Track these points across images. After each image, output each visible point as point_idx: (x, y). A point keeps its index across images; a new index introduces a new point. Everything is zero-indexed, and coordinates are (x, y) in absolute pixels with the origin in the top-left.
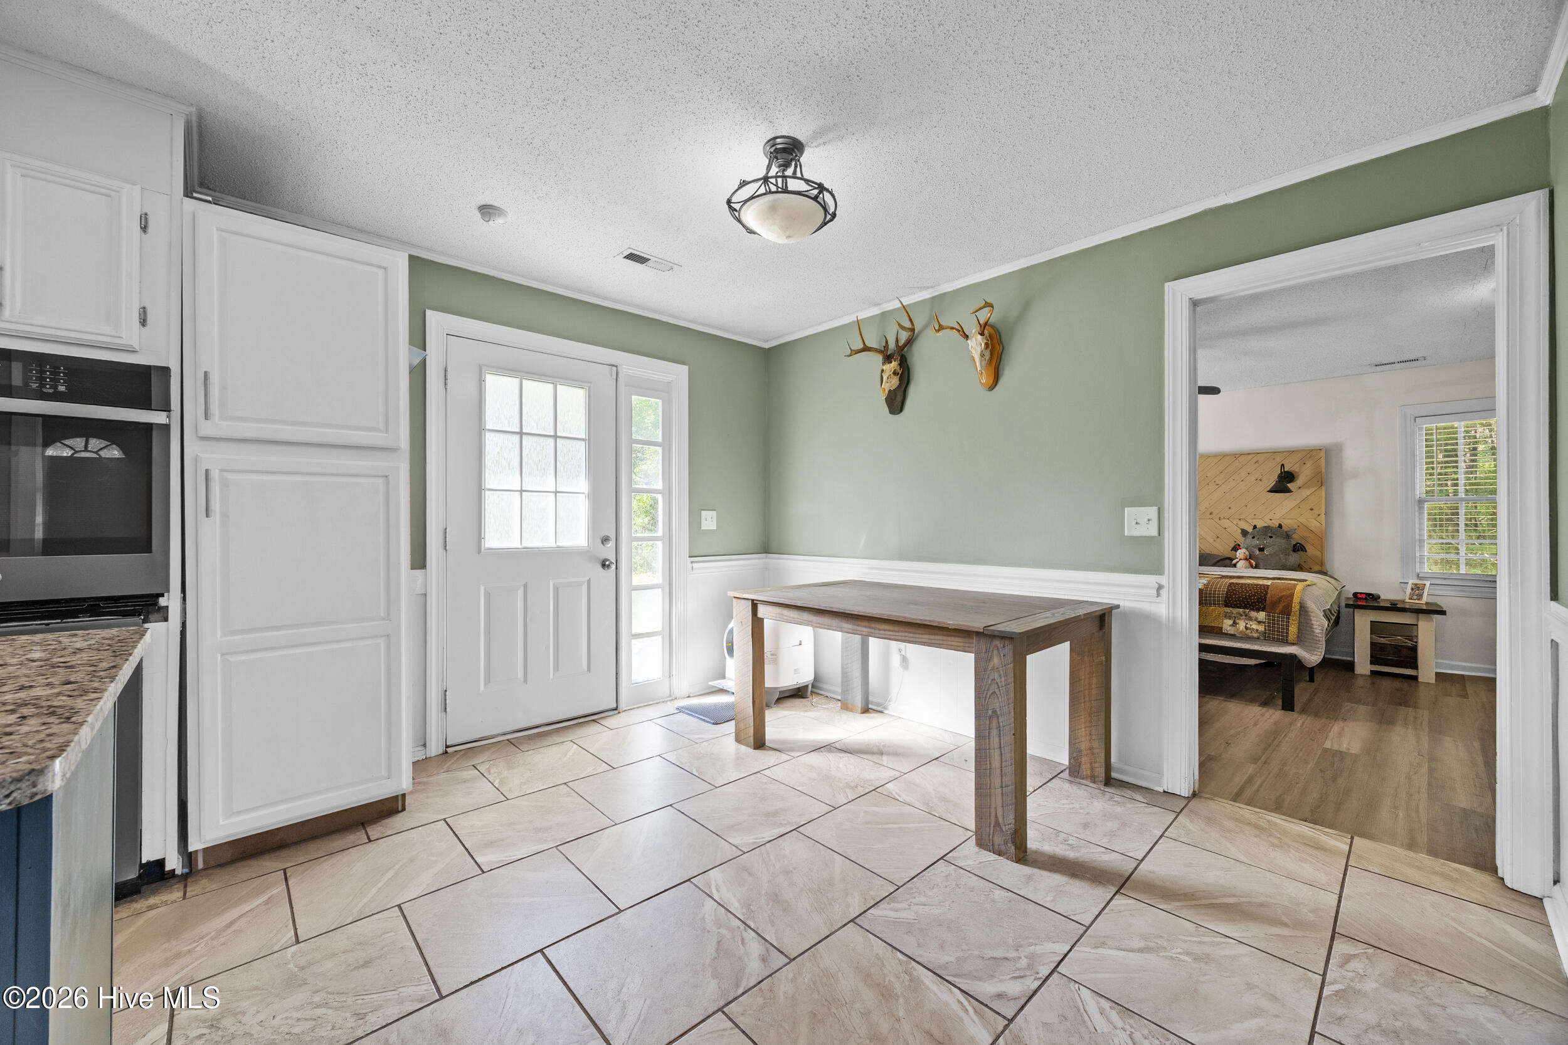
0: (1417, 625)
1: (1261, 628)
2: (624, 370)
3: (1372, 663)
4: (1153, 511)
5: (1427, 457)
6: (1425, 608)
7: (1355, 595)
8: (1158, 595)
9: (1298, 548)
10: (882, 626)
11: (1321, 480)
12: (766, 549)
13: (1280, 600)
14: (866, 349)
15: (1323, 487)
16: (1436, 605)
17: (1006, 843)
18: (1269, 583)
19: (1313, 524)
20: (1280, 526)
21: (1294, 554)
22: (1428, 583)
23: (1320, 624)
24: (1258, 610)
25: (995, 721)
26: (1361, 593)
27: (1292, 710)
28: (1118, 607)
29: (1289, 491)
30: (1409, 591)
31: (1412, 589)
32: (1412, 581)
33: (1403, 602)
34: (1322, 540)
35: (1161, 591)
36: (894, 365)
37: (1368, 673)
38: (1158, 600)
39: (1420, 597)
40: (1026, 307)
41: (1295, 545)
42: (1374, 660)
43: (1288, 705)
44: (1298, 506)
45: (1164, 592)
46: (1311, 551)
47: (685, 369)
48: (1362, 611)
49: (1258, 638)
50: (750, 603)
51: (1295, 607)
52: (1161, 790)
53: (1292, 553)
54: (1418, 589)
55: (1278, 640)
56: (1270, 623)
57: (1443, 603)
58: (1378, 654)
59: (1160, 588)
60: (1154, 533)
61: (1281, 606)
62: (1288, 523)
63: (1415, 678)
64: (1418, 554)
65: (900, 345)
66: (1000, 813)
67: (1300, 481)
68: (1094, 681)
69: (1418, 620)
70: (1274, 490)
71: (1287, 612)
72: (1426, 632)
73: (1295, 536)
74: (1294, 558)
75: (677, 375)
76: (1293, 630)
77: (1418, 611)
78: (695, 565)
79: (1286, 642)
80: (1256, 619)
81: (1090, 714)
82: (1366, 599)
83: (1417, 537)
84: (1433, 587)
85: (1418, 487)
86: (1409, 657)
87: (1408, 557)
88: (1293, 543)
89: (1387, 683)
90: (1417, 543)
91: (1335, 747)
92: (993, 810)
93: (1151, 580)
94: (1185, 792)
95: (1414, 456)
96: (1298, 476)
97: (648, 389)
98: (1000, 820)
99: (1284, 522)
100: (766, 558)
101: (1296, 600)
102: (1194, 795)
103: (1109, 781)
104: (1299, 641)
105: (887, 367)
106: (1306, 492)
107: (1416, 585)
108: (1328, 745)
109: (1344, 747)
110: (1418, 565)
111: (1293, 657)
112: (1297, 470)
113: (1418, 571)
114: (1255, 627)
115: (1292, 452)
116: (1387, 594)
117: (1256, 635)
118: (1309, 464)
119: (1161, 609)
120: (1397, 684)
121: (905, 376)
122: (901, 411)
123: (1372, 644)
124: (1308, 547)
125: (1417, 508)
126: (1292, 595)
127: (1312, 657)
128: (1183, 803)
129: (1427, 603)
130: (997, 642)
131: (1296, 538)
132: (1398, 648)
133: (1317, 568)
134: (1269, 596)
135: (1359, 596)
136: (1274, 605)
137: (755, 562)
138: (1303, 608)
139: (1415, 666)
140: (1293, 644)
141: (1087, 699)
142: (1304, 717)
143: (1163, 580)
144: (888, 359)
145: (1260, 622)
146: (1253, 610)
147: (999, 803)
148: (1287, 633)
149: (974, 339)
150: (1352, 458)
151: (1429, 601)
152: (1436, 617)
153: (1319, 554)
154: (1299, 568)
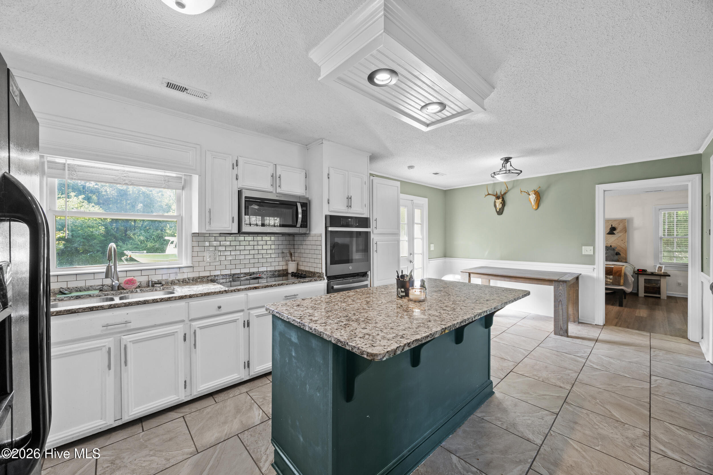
0: (660, 280)
1: (611, 281)
2: (415, 201)
3: (645, 293)
4: (592, 248)
5: (664, 223)
6: (663, 274)
7: (638, 270)
8: (594, 271)
9: (618, 254)
10: (521, 279)
11: (625, 230)
12: (445, 256)
13: (617, 272)
14: (489, 194)
15: (627, 233)
16: (666, 273)
17: (564, 333)
18: (613, 266)
19: (623, 246)
20: (611, 246)
21: (616, 256)
22: (664, 266)
23: (631, 279)
24: (610, 275)
25: (560, 303)
26: (640, 269)
27: (622, 306)
28: (581, 274)
29: (614, 234)
30: (657, 269)
31: (658, 268)
32: (658, 265)
33: (655, 272)
34: (626, 251)
35: (594, 270)
36: (500, 200)
37: (643, 296)
38: (594, 272)
39: (661, 270)
40: (548, 187)
41: (616, 253)
42: (645, 292)
43: (621, 305)
44: (617, 239)
45: (595, 270)
46: (622, 255)
47: (427, 199)
48: (641, 275)
49: (610, 284)
50: (468, 273)
51: (623, 274)
52: (595, 324)
53: (615, 255)
54: (660, 268)
55: (617, 285)
56: (614, 279)
57: (669, 273)
58: (647, 290)
59: (594, 269)
60: (592, 253)
61: (618, 274)
62: (614, 245)
63: (660, 298)
64: (660, 256)
65: (502, 194)
66: (562, 325)
67: (618, 231)
68: (575, 295)
69: (661, 278)
70: (609, 234)
71: (620, 275)
72: (663, 282)
73: (616, 250)
74: (616, 257)
75: (424, 201)
76: (622, 281)
77: (660, 275)
78: (430, 262)
79: (620, 285)
80: (609, 278)
81: (573, 304)
82: (642, 271)
83: (660, 250)
84: (666, 267)
85: (660, 233)
86: (657, 290)
87: (656, 257)
88: (616, 252)
89: (651, 300)
90: (660, 252)
91: (639, 315)
92: (560, 325)
93: (592, 267)
94: (602, 324)
95: (659, 222)
96: (617, 229)
97: (419, 207)
98: (562, 327)
99: (612, 245)
100: (445, 259)
101: (623, 272)
102: (604, 325)
103: (579, 323)
104: (624, 285)
105: (497, 201)
106: (620, 234)
107: (659, 266)
108: (636, 315)
109: (642, 315)
110: (660, 260)
111: (622, 290)
112: (617, 226)
113: (660, 262)
114: (609, 280)
115: (615, 220)
116: (650, 270)
117: (609, 283)
118: (621, 225)
119: (594, 275)
120: (653, 300)
121: (504, 204)
122: (502, 214)
123: (645, 287)
124: (621, 253)
125: (660, 240)
126: (621, 271)
127: (629, 290)
128: (602, 327)
129: (664, 273)
130: (561, 283)
131: (617, 250)
132: (653, 288)
133: (624, 261)
134: (613, 271)
135: (640, 270)
136: (615, 273)
137: (441, 260)
138: (625, 274)
139: (660, 294)
140: (622, 286)
141: (572, 300)
142: (627, 308)
143: (595, 267)
144: (498, 198)
145: (610, 279)
146: (608, 275)
147: (562, 323)
148: (620, 282)
149: (532, 196)
150: (637, 222)
151: (664, 272)
152: (667, 277)
153: (624, 256)
154: (617, 261)
